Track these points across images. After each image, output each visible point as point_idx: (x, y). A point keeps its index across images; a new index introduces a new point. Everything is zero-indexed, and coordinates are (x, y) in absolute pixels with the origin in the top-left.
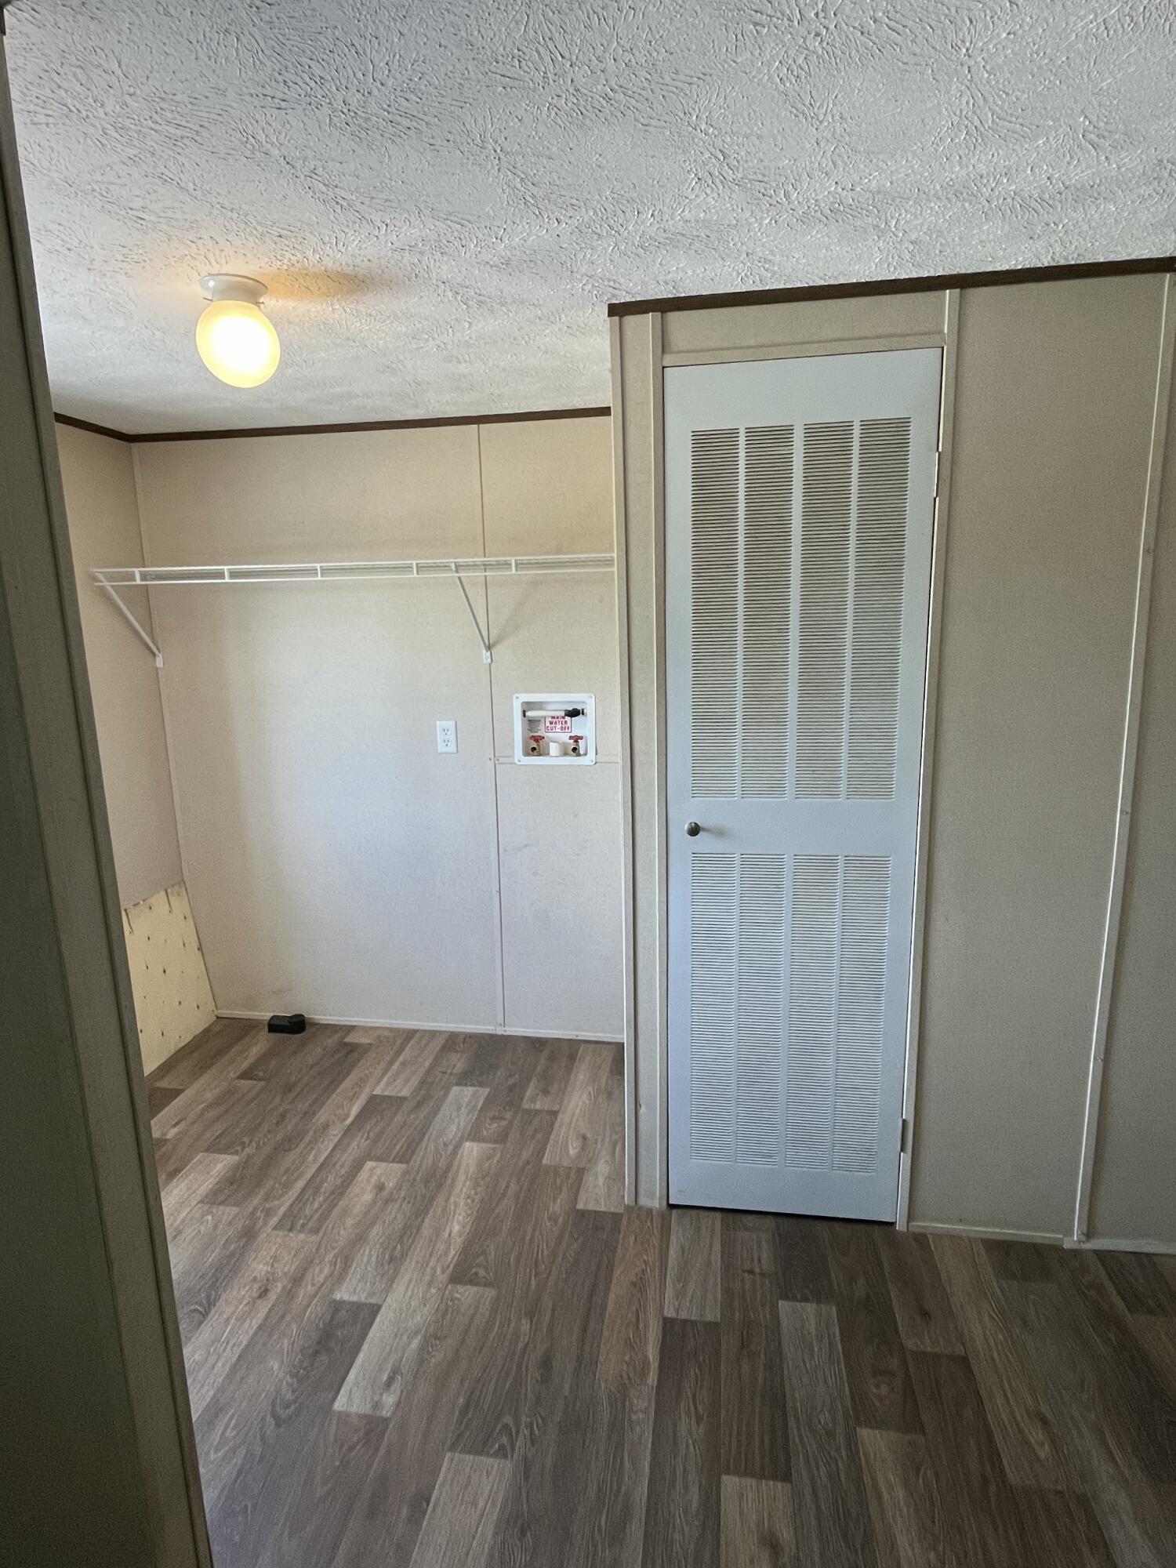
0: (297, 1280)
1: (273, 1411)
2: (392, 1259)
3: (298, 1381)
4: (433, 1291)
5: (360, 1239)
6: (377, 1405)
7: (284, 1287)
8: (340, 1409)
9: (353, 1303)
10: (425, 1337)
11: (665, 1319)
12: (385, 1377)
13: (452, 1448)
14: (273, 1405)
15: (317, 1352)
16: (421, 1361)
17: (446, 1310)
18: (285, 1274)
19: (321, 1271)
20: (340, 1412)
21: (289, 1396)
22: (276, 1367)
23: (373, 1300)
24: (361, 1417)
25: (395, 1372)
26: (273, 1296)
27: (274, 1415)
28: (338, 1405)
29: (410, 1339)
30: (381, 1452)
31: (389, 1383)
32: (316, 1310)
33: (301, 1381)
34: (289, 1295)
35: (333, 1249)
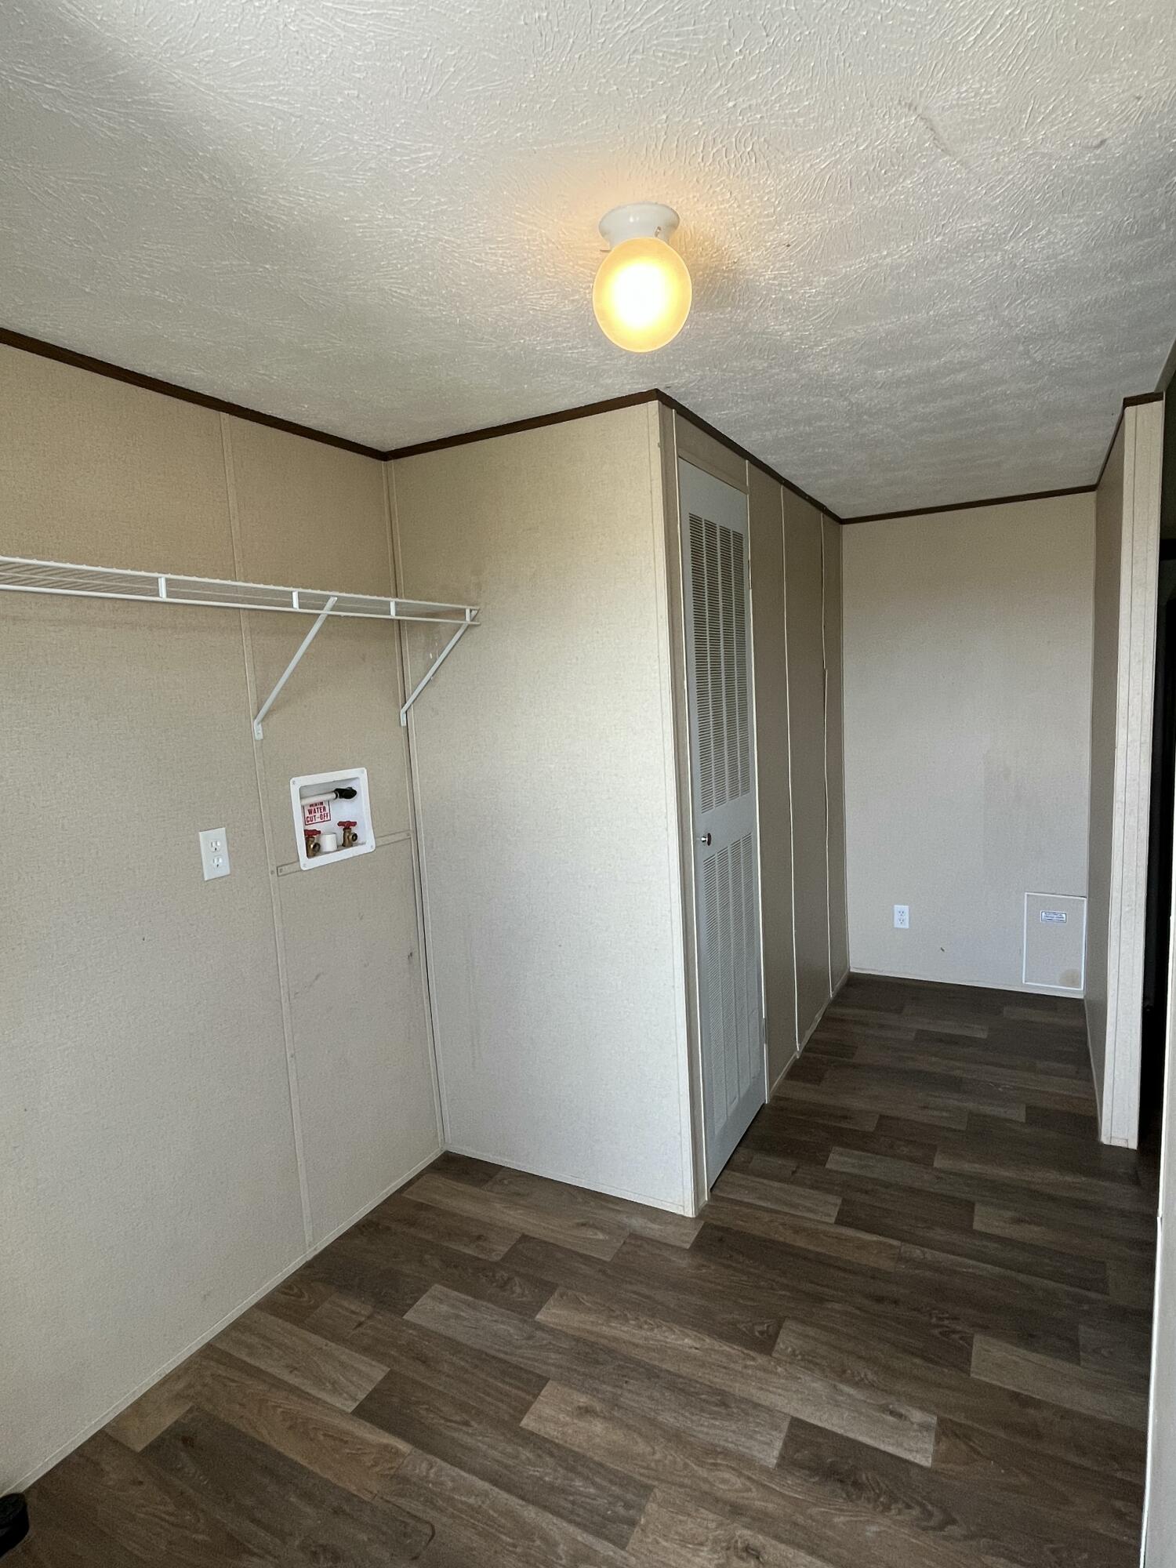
0: (736, 1510)
1: (934, 1529)
2: (724, 1404)
3: (896, 1502)
4: (780, 1369)
5: (677, 1438)
6: (924, 1427)
7: (747, 1527)
8: (930, 1460)
9: (785, 1444)
10: (841, 1382)
11: (836, 1223)
12: (890, 1419)
13: (968, 1373)
14: (925, 1529)
15: (855, 1484)
16: (871, 1386)
17: (809, 1361)
18: (720, 1525)
19: (724, 1481)
20: (934, 1460)
21: (916, 1512)
22: (874, 1528)
23: (785, 1425)
24: (938, 1442)
25: (884, 1409)
26: (758, 1540)
27: (941, 1527)
28: (926, 1462)
29: (842, 1393)
30: (976, 1425)
31: (900, 1416)
32: (793, 1486)
33: (894, 1499)
34: (761, 1521)
35: (686, 1465)
